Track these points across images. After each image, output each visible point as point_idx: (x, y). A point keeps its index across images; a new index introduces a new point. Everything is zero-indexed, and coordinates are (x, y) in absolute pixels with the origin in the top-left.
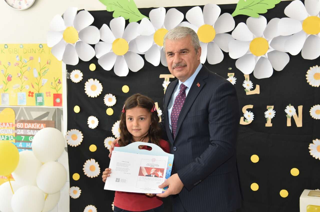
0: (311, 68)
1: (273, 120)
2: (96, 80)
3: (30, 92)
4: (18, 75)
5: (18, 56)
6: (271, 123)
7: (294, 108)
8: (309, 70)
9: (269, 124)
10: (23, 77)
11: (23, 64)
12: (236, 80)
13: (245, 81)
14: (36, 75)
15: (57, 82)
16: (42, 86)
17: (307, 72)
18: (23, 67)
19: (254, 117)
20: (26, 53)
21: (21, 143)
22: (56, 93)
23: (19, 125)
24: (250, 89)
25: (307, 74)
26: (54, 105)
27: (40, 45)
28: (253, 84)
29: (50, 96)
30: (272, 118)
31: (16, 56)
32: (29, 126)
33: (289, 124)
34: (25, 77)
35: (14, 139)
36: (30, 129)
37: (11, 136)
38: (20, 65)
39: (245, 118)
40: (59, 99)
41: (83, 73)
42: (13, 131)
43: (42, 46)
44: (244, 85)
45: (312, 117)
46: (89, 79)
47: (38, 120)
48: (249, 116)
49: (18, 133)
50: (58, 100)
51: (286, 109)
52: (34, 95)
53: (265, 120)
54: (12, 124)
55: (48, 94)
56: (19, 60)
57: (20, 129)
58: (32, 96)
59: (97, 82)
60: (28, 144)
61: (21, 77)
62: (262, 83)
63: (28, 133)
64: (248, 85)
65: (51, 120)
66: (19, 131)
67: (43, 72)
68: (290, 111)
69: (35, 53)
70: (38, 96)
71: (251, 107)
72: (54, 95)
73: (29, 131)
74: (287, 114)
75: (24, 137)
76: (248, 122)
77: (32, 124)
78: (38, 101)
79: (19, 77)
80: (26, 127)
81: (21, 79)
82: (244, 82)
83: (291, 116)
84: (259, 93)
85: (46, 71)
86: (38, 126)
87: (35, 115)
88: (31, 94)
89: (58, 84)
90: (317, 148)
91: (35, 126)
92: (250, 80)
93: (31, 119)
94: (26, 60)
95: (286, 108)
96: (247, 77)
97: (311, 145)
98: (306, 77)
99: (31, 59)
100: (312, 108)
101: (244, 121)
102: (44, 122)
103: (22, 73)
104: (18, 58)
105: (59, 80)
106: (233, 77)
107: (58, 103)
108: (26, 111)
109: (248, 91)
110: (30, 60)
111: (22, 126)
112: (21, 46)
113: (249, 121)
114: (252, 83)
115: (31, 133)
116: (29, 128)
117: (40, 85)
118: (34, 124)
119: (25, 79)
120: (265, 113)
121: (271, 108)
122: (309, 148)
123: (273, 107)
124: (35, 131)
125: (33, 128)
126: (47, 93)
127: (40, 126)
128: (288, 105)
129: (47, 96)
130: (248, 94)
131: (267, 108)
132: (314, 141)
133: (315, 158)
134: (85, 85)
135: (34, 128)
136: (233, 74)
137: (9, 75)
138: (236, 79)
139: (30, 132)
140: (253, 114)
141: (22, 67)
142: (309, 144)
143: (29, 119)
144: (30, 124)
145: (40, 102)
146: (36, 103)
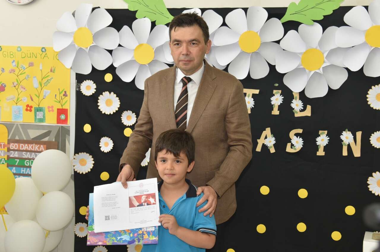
0: (373, 87)
1: (326, 148)
2: (112, 93)
3: (28, 106)
4: (13, 84)
5: (14, 61)
6: (324, 151)
7: (352, 135)
8: (370, 90)
9: (321, 153)
10: (19, 86)
11: (20, 71)
12: (282, 99)
13: (293, 100)
14: (36, 84)
15: (63, 95)
16: (44, 98)
17: (369, 92)
18: (20, 75)
19: (303, 144)
20: (25, 57)
21: (14, 168)
22: (61, 108)
23: (12, 145)
24: (299, 110)
25: (368, 94)
26: (58, 123)
27: (42, 49)
28: (303, 105)
29: (53, 111)
30: (325, 145)
31: (12, 61)
32: (25, 147)
33: (345, 153)
34: (22, 87)
35: (5, 162)
36: (27, 151)
37: (2, 159)
38: (16, 73)
39: (292, 145)
40: (64, 115)
41: (96, 85)
42: (5, 153)
43: (45, 50)
44: (293, 105)
45: (373, 145)
46: (104, 92)
47: (37, 141)
48: (297, 142)
49: (11, 156)
50: (63, 117)
51: (342, 135)
52: (33, 109)
53: (317, 148)
54: (3, 144)
55: (51, 108)
56: (16, 65)
57: (14, 150)
58: (31, 111)
59: (113, 96)
60: (23, 170)
61: (17, 87)
62: (314, 103)
63: (24, 156)
64: (297, 105)
65: (54, 140)
66: (12, 153)
67: (45, 82)
68: (347, 138)
69: (36, 58)
70: (38, 111)
71: (300, 131)
72: (58, 109)
73: (24, 153)
74: (343, 141)
75: (18, 160)
76: (295, 149)
77: (30, 145)
78: (38, 117)
79: (15, 86)
80: (21, 149)
81: (17, 89)
82: (292, 102)
83: (348, 143)
84: (309, 115)
85: (49, 81)
86: (36, 147)
87: (33, 134)
88: (29, 108)
89: (63, 97)
90: (377, 182)
91: (32, 147)
92: (300, 100)
93: (29, 139)
94: (24, 66)
95: (342, 133)
96: (296, 95)
97: (370, 179)
98: (367, 98)
99: (31, 64)
100: (372, 134)
101: (292, 148)
102: (44, 143)
103: (19, 82)
104: (14, 64)
105: (65, 92)
106: (280, 95)
107: (63, 120)
108: (22, 128)
109: (297, 113)
110: (30, 66)
111: (16, 147)
112: (19, 49)
113: (298, 147)
114: (302, 103)
115: (27, 156)
116: (25, 149)
117: (41, 98)
118: (32, 145)
119: (22, 90)
120: (316, 139)
121: (325, 133)
122: (368, 182)
123: (326, 132)
124: (33, 153)
125: (30, 150)
126: (49, 107)
127: (39, 148)
128: (345, 131)
129: (49, 111)
130: (296, 115)
131: (319, 134)
132: (374, 174)
133: (374, 194)
134: (99, 99)
135: (32, 150)
136: (280, 91)
137: (1, 84)
138: (283, 97)
139: (26, 154)
140: (302, 140)
141: (18, 75)
142: (368, 178)
143: (25, 139)
144: (26, 145)
145: (40, 119)
146: (35, 119)
